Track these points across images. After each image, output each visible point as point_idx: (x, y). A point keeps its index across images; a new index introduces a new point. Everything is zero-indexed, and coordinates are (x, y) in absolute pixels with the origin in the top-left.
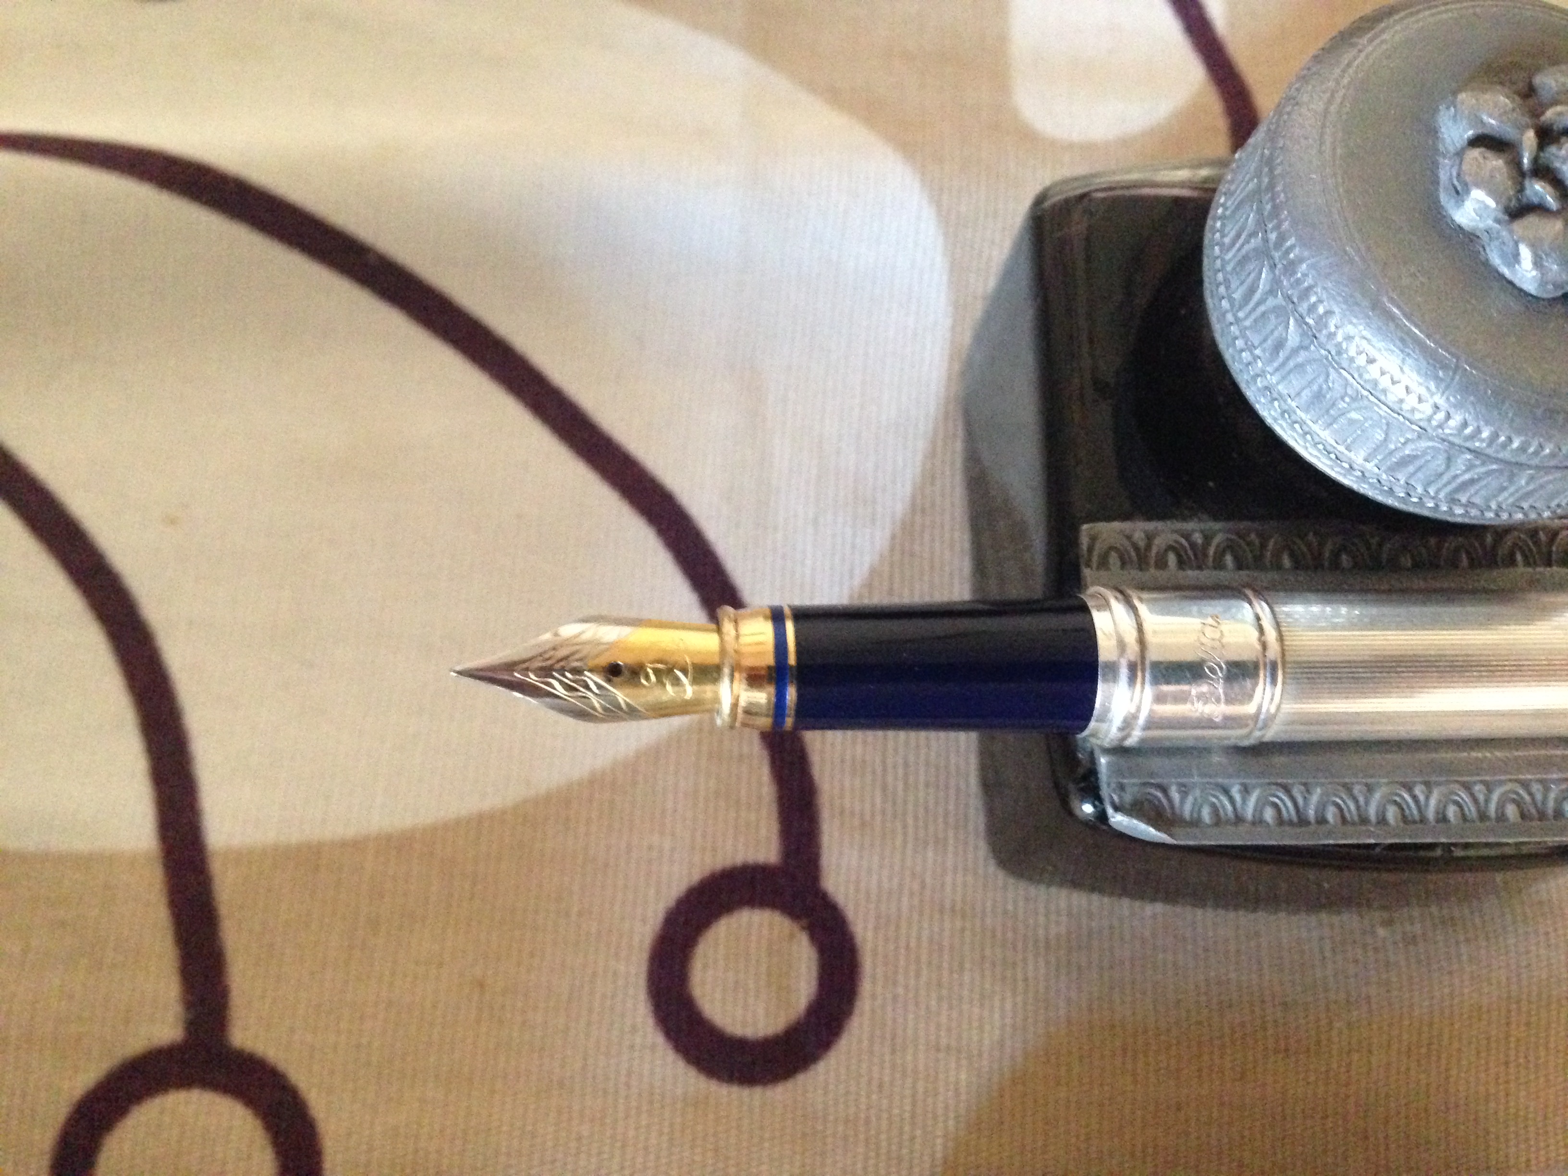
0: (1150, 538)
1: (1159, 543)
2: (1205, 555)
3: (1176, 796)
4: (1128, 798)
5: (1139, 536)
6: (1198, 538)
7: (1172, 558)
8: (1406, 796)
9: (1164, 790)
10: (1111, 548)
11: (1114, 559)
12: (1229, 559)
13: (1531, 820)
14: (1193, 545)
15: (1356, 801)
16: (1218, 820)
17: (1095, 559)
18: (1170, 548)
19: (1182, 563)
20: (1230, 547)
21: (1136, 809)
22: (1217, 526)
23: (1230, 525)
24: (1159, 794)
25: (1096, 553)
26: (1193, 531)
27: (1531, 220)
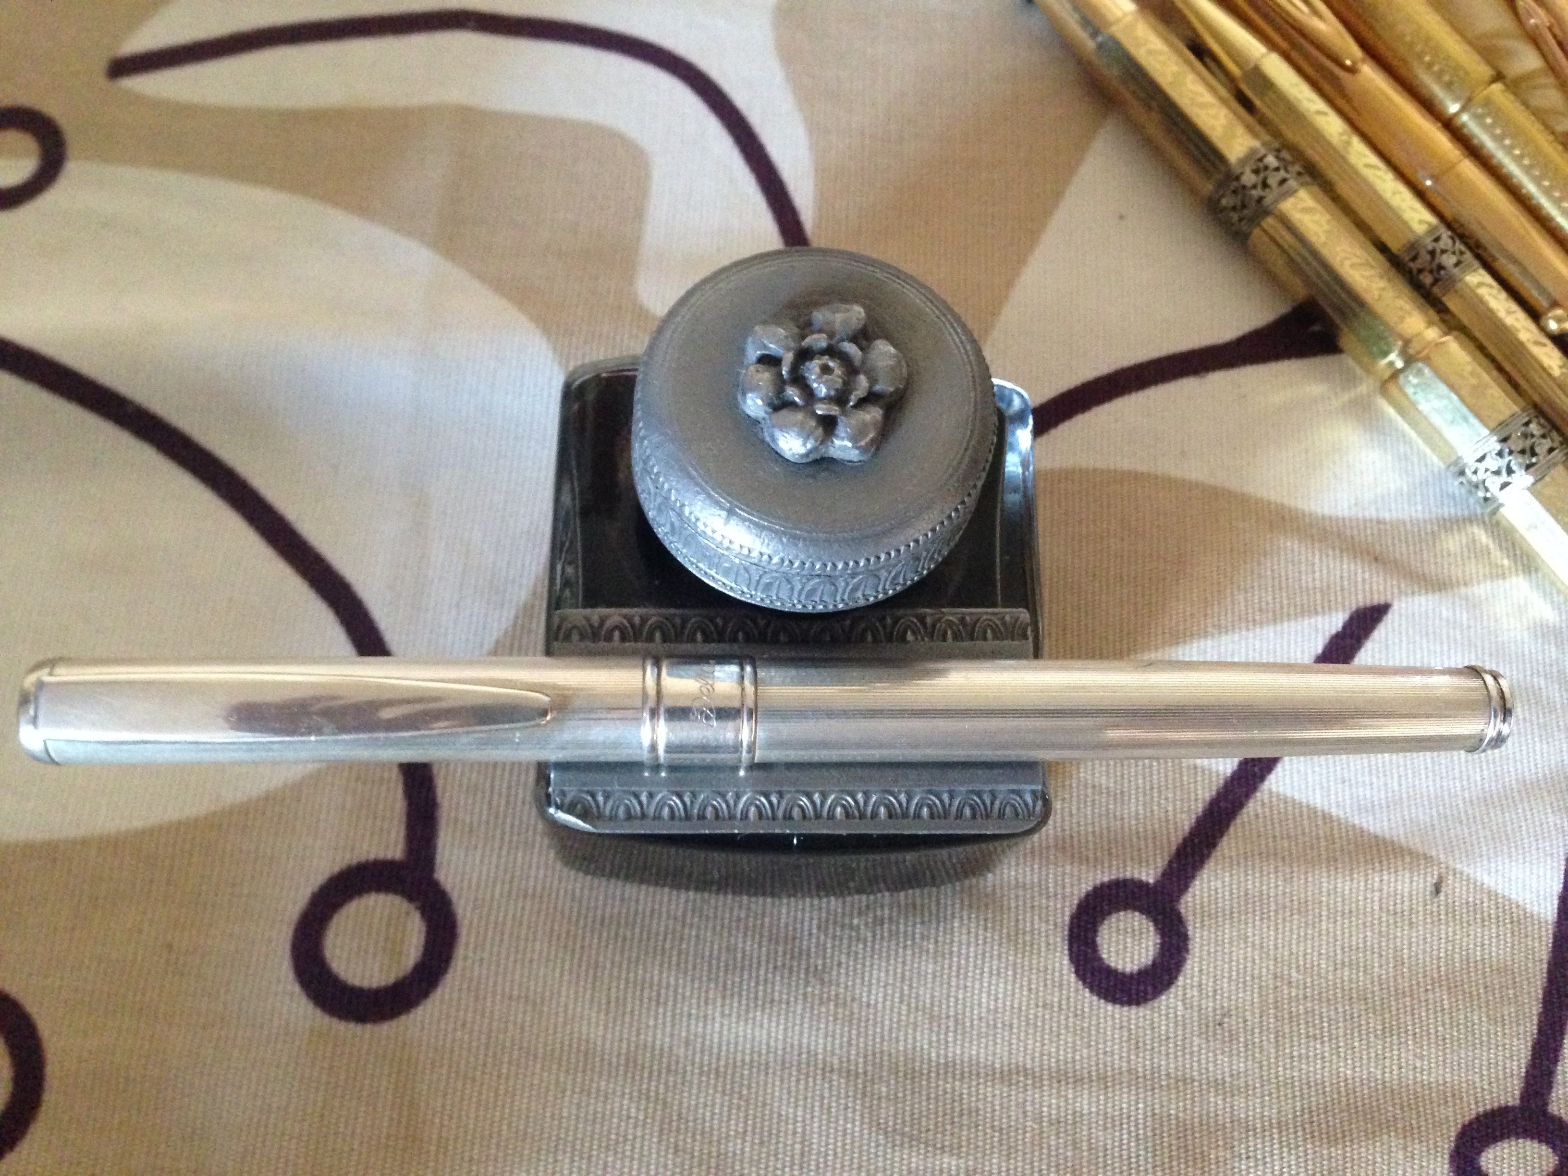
0: (602, 621)
1: (609, 624)
2: (641, 634)
3: (600, 799)
4: (567, 800)
5: (595, 620)
6: (637, 620)
7: (617, 634)
8: (763, 799)
9: (593, 796)
10: (574, 627)
11: (575, 637)
12: (658, 635)
13: (854, 818)
14: (633, 626)
15: (727, 802)
16: (629, 817)
17: (561, 636)
18: (616, 627)
19: (623, 639)
20: (659, 626)
21: (570, 809)
22: (653, 611)
23: (663, 611)
24: (589, 798)
25: (563, 631)
26: (634, 616)
27: (784, 412)
